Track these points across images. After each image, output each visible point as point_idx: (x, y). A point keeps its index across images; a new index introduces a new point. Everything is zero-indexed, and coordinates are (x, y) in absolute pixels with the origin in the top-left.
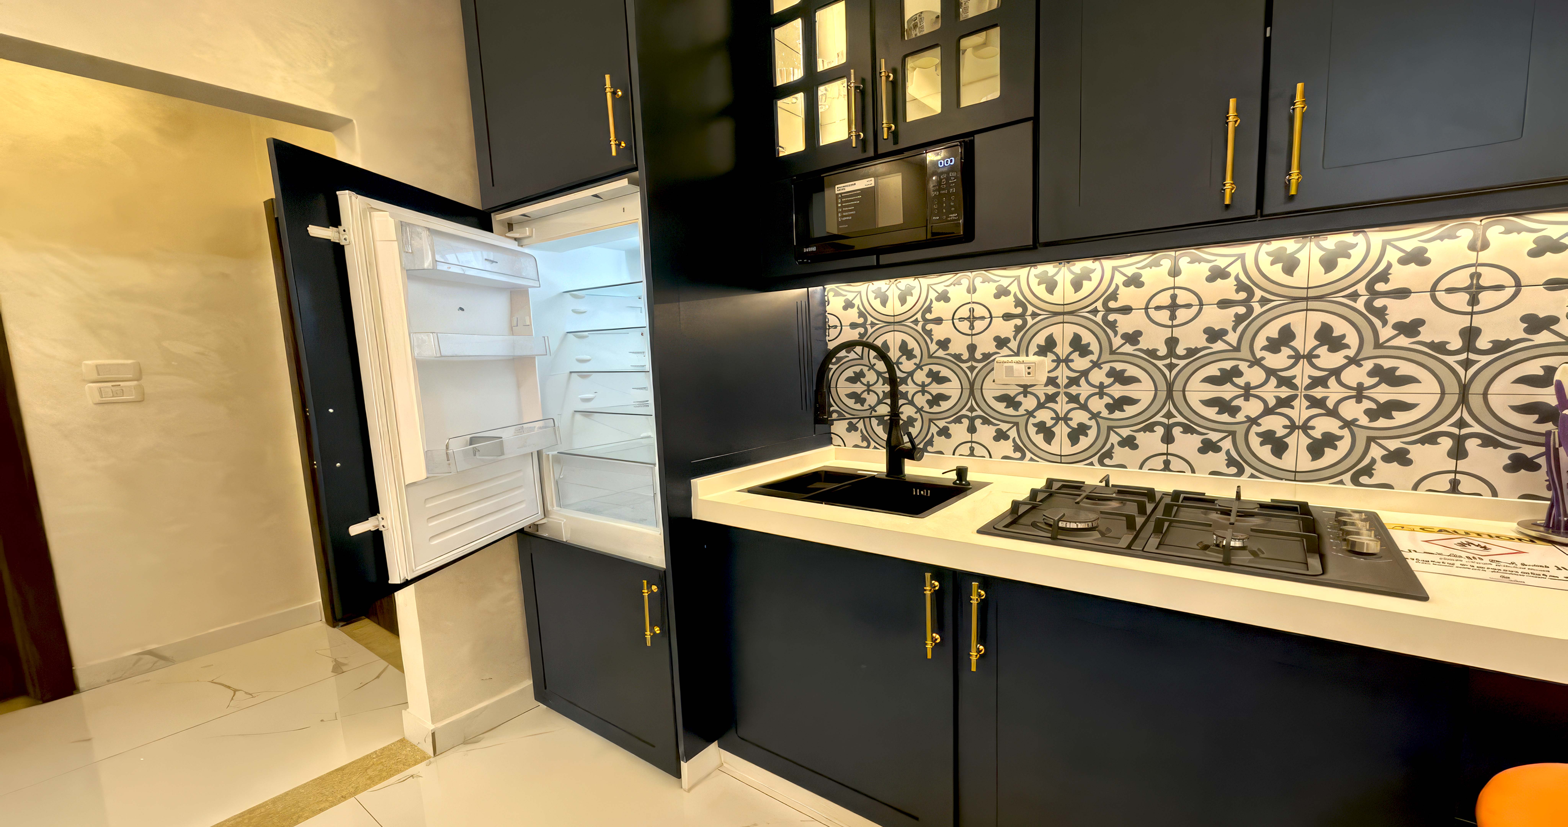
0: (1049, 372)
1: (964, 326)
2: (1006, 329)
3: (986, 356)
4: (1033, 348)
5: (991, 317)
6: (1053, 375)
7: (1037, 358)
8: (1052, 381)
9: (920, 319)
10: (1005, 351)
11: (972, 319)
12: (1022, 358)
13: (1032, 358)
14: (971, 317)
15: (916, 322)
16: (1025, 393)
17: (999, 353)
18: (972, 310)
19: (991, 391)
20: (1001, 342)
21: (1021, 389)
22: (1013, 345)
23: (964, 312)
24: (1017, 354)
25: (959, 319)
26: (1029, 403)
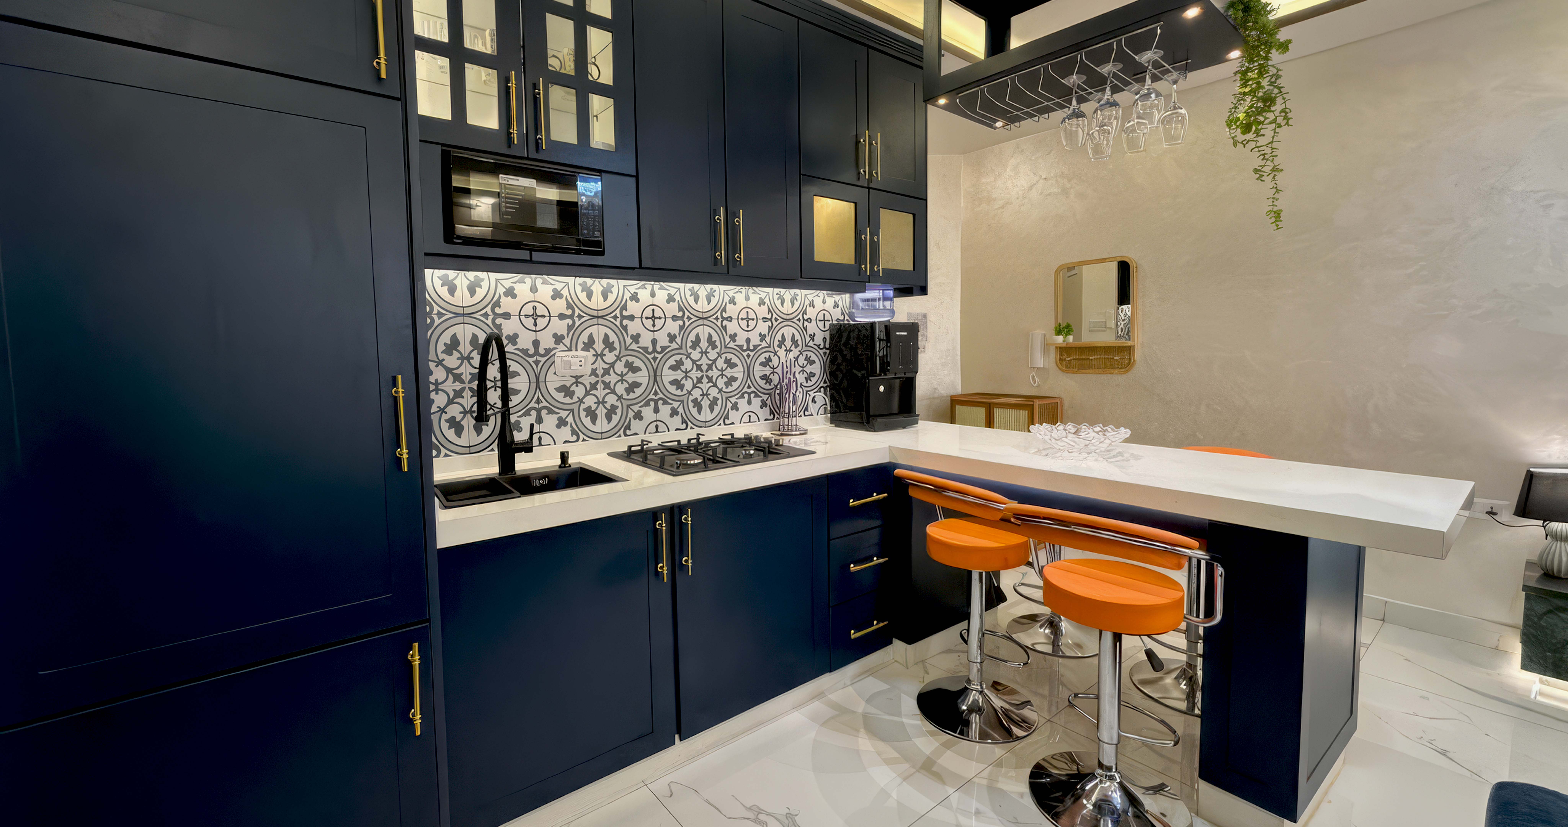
0: (592, 364)
1: (529, 322)
2: (560, 327)
3: (548, 351)
4: (580, 345)
5: (550, 316)
6: (594, 367)
7: (585, 353)
8: (594, 373)
9: (490, 313)
10: (561, 347)
11: (535, 316)
12: (573, 353)
13: (581, 353)
14: (535, 315)
15: (486, 315)
16: (577, 383)
17: (557, 348)
18: (535, 308)
19: (552, 383)
20: (558, 339)
21: (574, 380)
22: (567, 341)
23: (528, 310)
24: (570, 350)
25: (525, 315)
26: (579, 391)
